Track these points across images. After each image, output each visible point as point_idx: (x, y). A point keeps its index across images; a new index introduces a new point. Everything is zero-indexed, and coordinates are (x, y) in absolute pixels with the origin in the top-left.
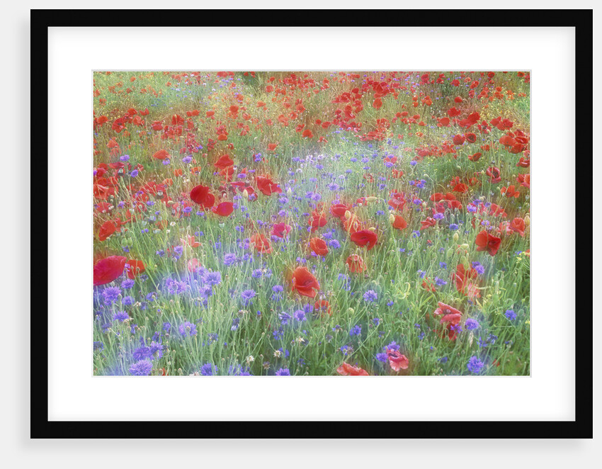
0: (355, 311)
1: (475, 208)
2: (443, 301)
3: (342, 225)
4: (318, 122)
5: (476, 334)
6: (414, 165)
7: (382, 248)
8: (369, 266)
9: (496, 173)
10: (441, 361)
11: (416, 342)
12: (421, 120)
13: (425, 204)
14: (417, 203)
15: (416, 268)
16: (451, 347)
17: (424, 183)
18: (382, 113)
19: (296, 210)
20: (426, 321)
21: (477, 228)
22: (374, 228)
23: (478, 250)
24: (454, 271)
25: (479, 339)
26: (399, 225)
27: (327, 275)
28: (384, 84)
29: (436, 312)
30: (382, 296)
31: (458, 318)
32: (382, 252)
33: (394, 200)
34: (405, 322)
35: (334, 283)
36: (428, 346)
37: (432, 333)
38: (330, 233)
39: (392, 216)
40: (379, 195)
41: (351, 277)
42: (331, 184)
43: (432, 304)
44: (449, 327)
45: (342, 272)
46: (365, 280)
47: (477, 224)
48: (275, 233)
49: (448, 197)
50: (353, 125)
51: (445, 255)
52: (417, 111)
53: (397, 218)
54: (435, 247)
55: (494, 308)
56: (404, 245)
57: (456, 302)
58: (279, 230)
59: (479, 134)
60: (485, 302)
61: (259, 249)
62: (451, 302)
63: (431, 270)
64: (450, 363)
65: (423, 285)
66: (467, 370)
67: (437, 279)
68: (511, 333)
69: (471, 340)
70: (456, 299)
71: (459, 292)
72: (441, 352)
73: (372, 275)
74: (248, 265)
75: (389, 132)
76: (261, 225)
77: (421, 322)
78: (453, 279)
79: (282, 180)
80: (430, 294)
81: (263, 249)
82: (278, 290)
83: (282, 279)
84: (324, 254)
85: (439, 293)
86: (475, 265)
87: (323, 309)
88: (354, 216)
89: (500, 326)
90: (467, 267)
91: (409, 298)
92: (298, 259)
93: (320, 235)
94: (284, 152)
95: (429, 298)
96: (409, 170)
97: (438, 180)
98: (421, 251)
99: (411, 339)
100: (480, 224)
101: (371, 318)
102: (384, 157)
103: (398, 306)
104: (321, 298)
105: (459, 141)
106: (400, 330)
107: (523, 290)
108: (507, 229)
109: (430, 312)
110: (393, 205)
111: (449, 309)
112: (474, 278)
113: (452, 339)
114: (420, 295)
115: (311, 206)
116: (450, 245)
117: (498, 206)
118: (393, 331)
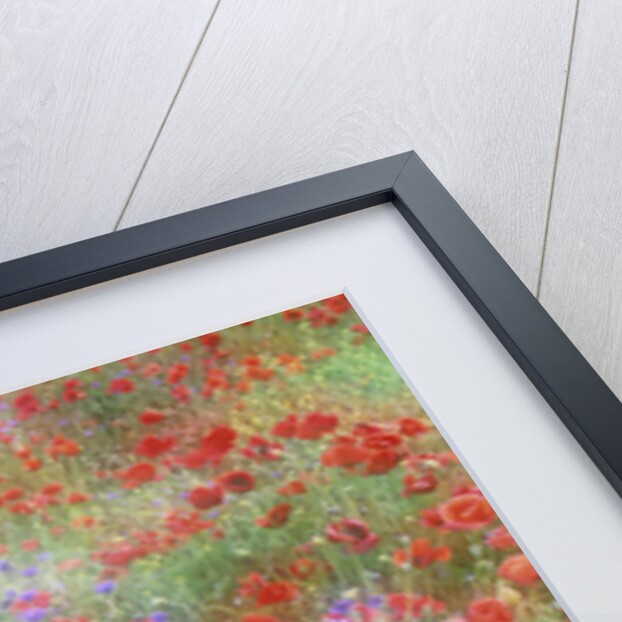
6: (108, 590)
9: (358, 532)
12: (68, 492)
17: (160, 619)
52: (45, 477)
59: (256, 468)
96: (102, 608)
105: (206, 499)
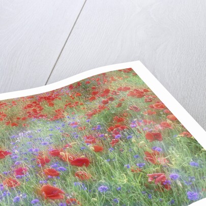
0: (98, 199)
1: (135, 125)
2: (150, 173)
3: (61, 159)
4: (18, 118)
5: (180, 180)
6: (89, 121)
7: (95, 163)
8: (92, 174)
9: (136, 108)
10: (171, 204)
11: (149, 202)
12: (80, 103)
13: (106, 135)
14: (102, 136)
15: (122, 165)
16: (172, 193)
17: (99, 126)
18: (57, 108)
19: (25, 159)
20: (147, 188)
21: (143, 132)
22: (84, 156)
23: (150, 142)
24: (144, 156)
25: (184, 182)
26: (98, 150)
27: (66, 185)
28: (50, 97)
29: (149, 180)
30: (111, 187)
31: (164, 177)
32: (96, 165)
33: (88, 140)
34: (135, 194)
35: (73, 188)
36: (158, 200)
37: (155, 192)
38: (55, 164)
39: (91, 147)
40: (77, 141)
41: (83, 182)
42: (43, 142)
43: (144, 178)
44: (162, 184)
45: (76, 181)
46: (94, 182)
47: (141, 131)
48: (18, 174)
49: (117, 127)
50: (42, 116)
51: (134, 151)
52: (75, 100)
53: (95, 147)
54: (126, 150)
55: (181, 164)
56: (107, 157)
57: (157, 170)
58: (20, 172)
59: (114, 96)
60: (173, 163)
61: (12, 186)
62: (154, 171)
63: (132, 162)
64: (177, 202)
65: (133, 171)
66: (190, 200)
67: (138, 164)
68: (201, 173)
69: (179, 184)
70: (156, 168)
71: (155, 164)
72: (167, 199)
73: (97, 178)
74: (8, 198)
75: (65, 114)
76: (6, 174)
77: (144, 190)
78: (147, 160)
79: (9, 148)
80: (139, 174)
81: (14, 185)
82: (36, 202)
83: (35, 196)
84: (58, 175)
85: (144, 170)
86: (154, 149)
87: (74, 203)
88: (67, 154)
89: (192, 171)
90: (151, 151)
91: (129, 181)
92: (41, 182)
93: (49, 167)
94: (3, 136)
95: (140, 175)
96: (88, 125)
97: (106, 122)
98: (120, 156)
99: (145, 201)
100: (143, 130)
101: (111, 200)
102: (69, 124)
103: (125, 188)
104: (68, 197)
105: (105, 102)
106: (135, 200)
107: (192, 151)
108: (160, 128)
109: (146, 182)
110: (88, 143)
111: (155, 175)
112: (158, 154)
113: (169, 189)
114: (134, 177)
115: (34, 155)
116: (133, 146)
117: (147, 120)
118: (131, 202)
